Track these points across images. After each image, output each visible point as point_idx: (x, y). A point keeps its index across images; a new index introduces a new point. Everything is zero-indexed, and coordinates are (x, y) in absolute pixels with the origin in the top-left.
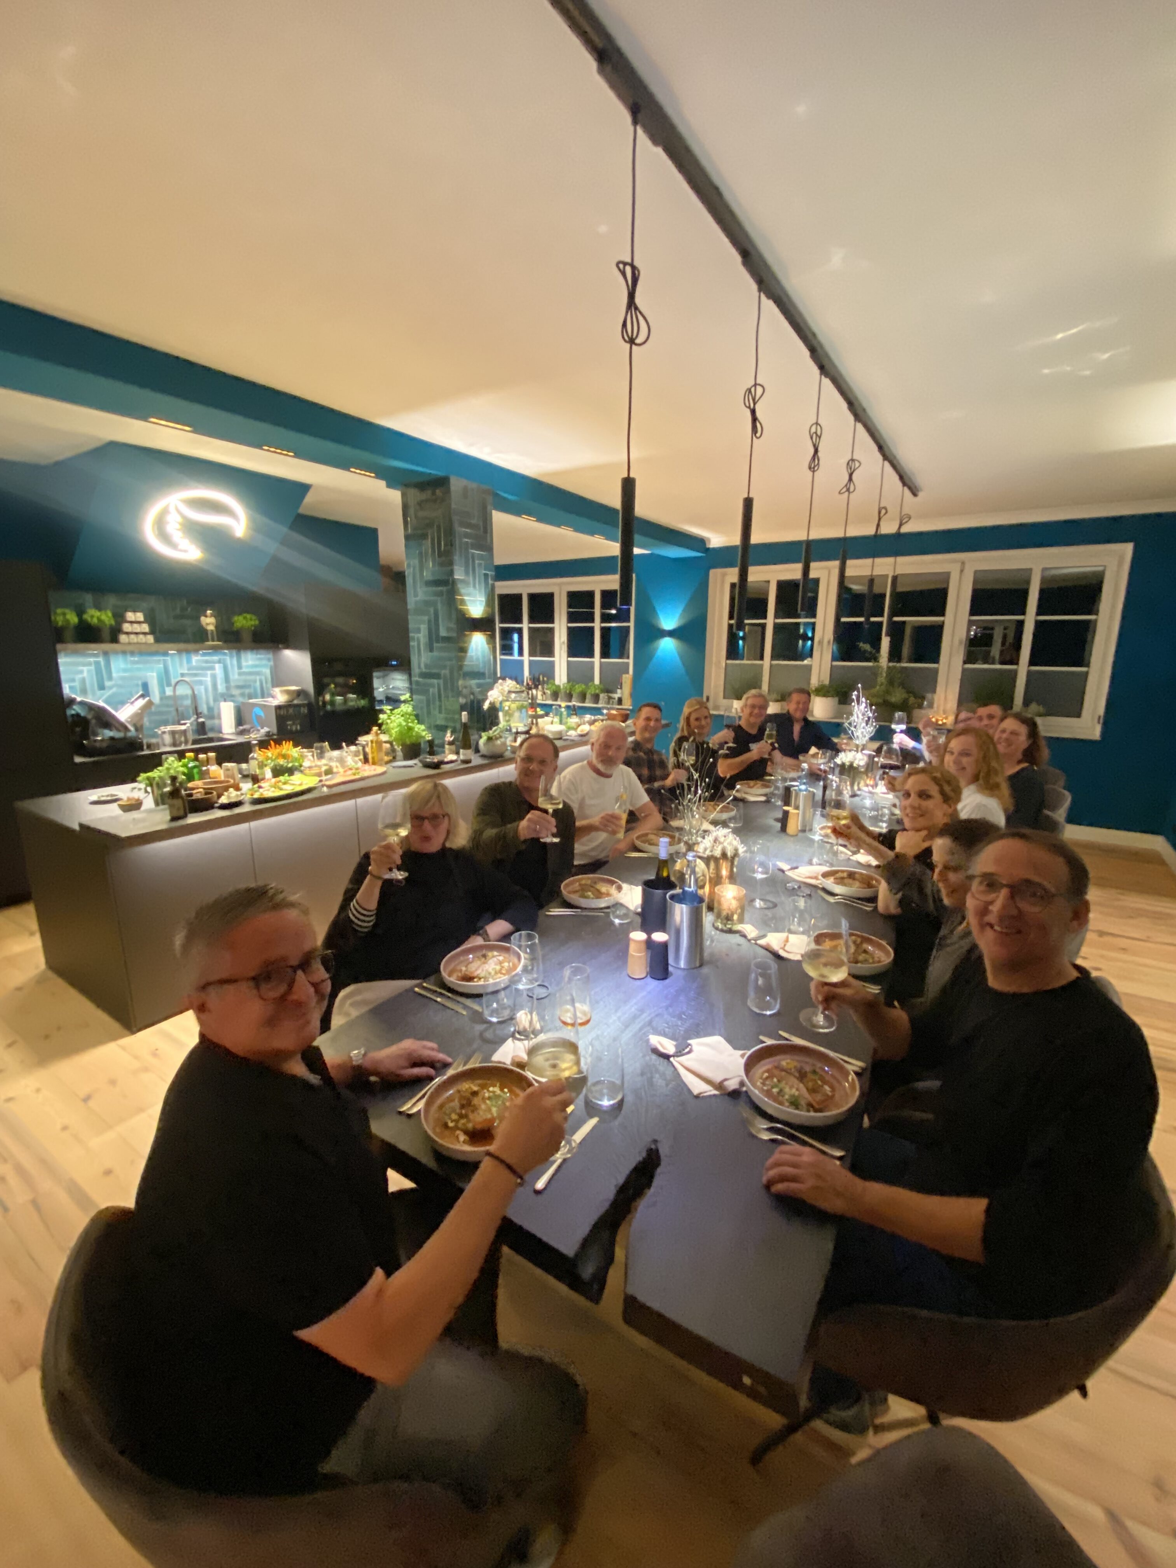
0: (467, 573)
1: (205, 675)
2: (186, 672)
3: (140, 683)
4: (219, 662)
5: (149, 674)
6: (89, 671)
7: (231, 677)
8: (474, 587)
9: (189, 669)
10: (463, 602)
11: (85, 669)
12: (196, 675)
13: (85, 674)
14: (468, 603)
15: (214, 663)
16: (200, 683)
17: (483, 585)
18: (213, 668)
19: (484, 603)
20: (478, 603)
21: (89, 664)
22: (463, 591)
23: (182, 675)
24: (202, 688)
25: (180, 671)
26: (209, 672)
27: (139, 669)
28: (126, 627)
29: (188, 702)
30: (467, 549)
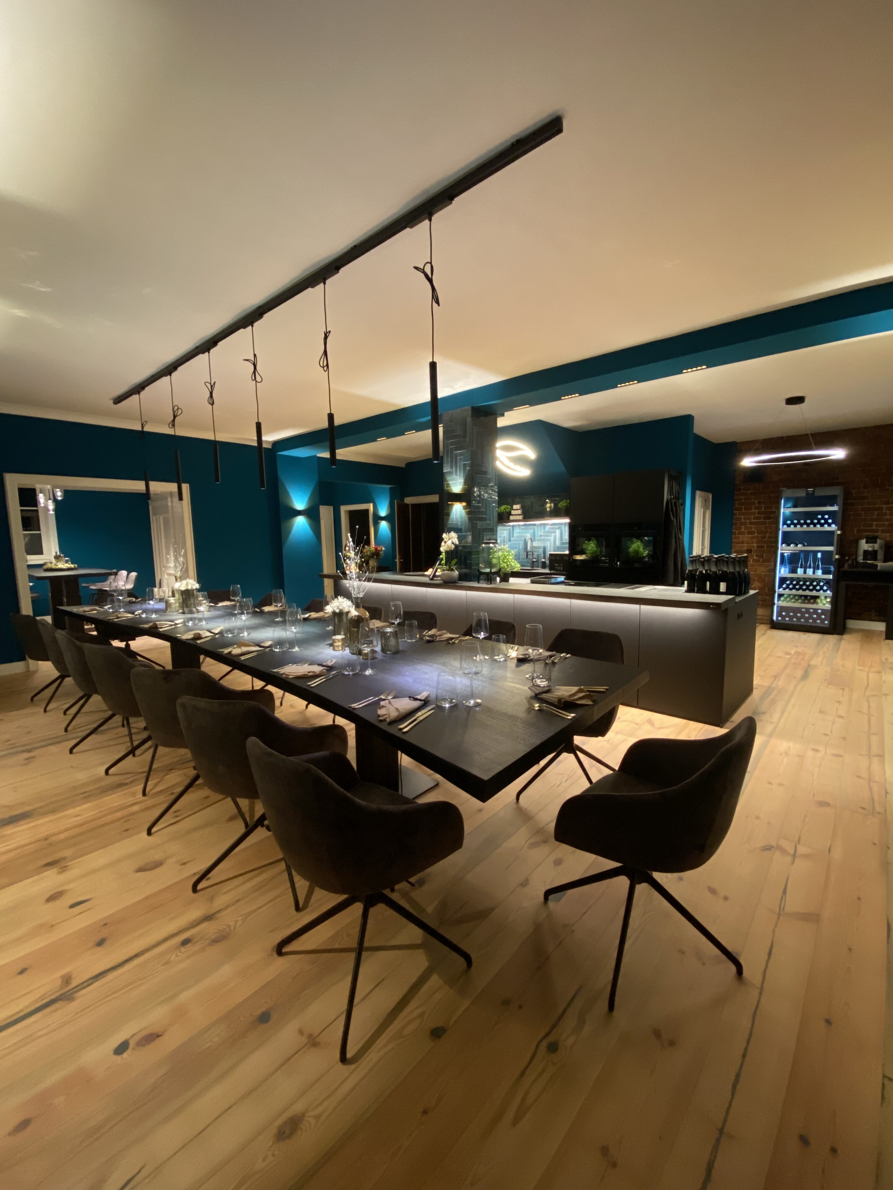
0: (452, 467)
1: (550, 536)
2: (542, 534)
3: (523, 539)
4: (559, 528)
5: (527, 535)
6: (507, 533)
7: (564, 538)
8: (456, 474)
9: (544, 533)
10: (448, 485)
11: (505, 532)
12: (547, 536)
13: (505, 535)
14: (451, 485)
15: (556, 529)
16: (548, 540)
17: (462, 471)
18: (555, 532)
19: (463, 483)
20: (458, 484)
21: (506, 530)
22: (448, 478)
23: (541, 536)
24: (549, 543)
25: (540, 534)
26: (553, 534)
27: (523, 532)
28: (513, 512)
29: (541, 550)
30: (452, 453)
